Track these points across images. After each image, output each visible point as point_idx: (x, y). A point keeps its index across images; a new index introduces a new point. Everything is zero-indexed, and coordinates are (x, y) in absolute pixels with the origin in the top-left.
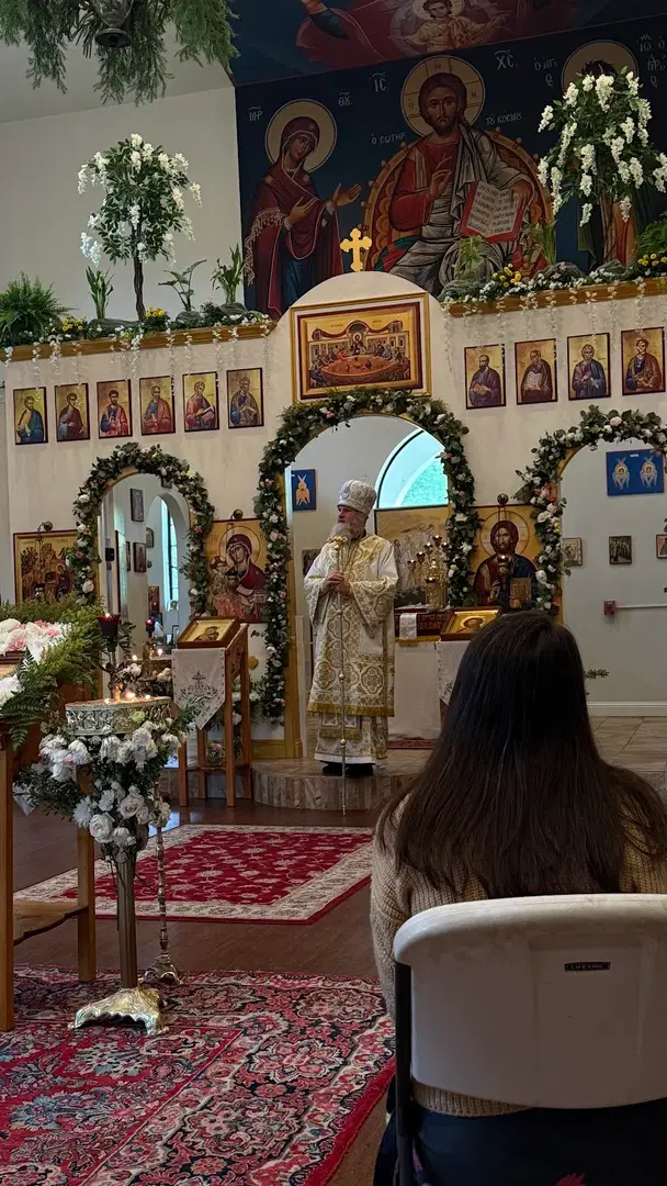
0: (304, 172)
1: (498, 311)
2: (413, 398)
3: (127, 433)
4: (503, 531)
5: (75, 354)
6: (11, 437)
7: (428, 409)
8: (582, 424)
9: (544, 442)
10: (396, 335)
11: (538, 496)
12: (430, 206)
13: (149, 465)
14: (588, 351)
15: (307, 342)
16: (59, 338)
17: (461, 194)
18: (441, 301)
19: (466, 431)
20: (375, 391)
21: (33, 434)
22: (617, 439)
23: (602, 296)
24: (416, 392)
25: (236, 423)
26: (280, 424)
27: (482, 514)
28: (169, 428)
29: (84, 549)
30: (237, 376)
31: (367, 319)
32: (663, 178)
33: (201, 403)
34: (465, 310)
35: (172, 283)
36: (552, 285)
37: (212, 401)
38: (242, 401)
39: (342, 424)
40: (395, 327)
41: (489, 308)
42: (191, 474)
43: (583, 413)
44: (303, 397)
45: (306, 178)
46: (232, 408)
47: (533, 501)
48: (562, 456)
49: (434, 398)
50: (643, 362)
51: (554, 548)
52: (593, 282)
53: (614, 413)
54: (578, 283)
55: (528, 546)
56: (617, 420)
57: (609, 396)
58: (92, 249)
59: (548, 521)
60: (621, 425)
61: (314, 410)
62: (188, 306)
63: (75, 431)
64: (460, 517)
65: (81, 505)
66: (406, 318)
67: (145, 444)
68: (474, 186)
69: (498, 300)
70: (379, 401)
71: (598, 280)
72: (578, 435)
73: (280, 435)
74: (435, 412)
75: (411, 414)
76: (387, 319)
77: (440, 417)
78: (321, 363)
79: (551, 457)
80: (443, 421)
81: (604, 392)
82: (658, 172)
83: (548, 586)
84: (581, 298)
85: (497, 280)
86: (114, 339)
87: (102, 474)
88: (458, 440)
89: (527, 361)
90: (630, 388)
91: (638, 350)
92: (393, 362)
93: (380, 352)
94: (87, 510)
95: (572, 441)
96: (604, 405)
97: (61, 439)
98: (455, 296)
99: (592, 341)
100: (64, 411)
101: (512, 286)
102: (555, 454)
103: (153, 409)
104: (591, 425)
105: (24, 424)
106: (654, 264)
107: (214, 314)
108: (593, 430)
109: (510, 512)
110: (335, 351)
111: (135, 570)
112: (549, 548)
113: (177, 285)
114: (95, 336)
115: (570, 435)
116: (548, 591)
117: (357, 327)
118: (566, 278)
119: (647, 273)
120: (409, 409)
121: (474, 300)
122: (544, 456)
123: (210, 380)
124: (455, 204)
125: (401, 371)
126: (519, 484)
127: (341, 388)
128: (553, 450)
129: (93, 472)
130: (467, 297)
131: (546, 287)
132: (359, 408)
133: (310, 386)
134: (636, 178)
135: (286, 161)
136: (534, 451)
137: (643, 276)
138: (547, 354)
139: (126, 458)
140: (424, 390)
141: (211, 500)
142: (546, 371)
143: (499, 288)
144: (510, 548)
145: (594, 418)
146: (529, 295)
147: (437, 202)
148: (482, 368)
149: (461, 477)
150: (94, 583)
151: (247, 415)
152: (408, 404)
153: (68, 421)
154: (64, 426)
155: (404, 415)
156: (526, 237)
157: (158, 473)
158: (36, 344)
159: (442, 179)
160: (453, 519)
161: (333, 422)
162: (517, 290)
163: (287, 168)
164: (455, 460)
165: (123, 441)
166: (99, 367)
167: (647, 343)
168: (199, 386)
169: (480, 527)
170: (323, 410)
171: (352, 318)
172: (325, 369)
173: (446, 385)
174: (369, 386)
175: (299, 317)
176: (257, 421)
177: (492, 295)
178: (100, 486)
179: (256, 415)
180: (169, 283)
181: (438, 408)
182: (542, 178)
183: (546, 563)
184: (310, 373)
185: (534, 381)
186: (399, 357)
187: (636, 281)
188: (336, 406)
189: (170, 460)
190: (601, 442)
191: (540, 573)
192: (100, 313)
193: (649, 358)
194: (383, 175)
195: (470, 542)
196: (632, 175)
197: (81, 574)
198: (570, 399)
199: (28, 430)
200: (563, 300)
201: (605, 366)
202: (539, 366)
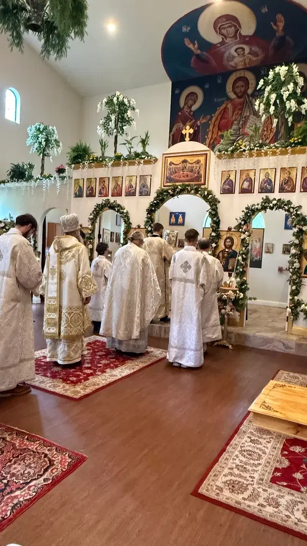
0: (191, 111)
1: (235, 158)
2: (201, 188)
3: (107, 195)
4: (228, 240)
5: (93, 168)
6: (73, 195)
7: (206, 193)
8: (262, 202)
9: (247, 208)
10: (198, 165)
11: (242, 229)
12: (232, 124)
13: (112, 207)
14: (267, 175)
15: (167, 167)
16: (88, 162)
17: (244, 119)
18: (215, 153)
19: (219, 202)
20: (188, 185)
21: (79, 195)
22: (274, 209)
23: (274, 154)
24: (203, 187)
25: (141, 194)
26: (155, 195)
27: (222, 233)
28: (120, 195)
29: (90, 234)
30: (143, 177)
31: (188, 159)
32: (305, 108)
33: (131, 186)
34: (222, 157)
35: (125, 144)
36: (256, 148)
37: (134, 186)
38: (144, 187)
39: (176, 197)
40: (198, 162)
41: (231, 156)
42: (125, 211)
43: (263, 198)
44: (164, 186)
45: (192, 113)
46: (140, 189)
47: (240, 230)
48: (253, 214)
49: (209, 189)
50: (288, 180)
51: (246, 249)
52: (271, 148)
53: (275, 199)
54: (265, 148)
55: (237, 247)
56: (275, 202)
57: (274, 192)
58: (100, 131)
59: (245, 238)
60: (277, 204)
61: (167, 191)
62: (130, 152)
63: (91, 194)
64: (213, 234)
65: (90, 219)
66: (202, 159)
67: (112, 200)
68: (249, 116)
69: (234, 153)
70: (189, 189)
71: (273, 147)
72: (259, 207)
73: (155, 199)
74: (208, 194)
75: (200, 194)
76: (195, 159)
77: (210, 196)
78: (171, 174)
79: (249, 214)
80: (211, 198)
81: (272, 191)
82: (303, 106)
83: (242, 263)
84: (266, 154)
85: (236, 145)
86: (104, 163)
87: (98, 209)
88: (216, 205)
89: (244, 177)
90: (282, 190)
91: (286, 176)
92: (196, 175)
93: (192, 171)
94: (92, 221)
95: (257, 209)
96: (271, 196)
97: (87, 196)
98: (220, 151)
99: (269, 171)
100: (89, 187)
101: (241, 148)
102: (250, 213)
103: (115, 188)
104: (265, 203)
105: (77, 191)
106: (296, 142)
107: (137, 155)
108: (265, 205)
109: (232, 234)
110: (177, 170)
111: (116, 242)
112: (244, 248)
113: (127, 144)
114: (99, 162)
115: (256, 206)
116: (242, 265)
117: (185, 161)
118: (261, 146)
119: (293, 145)
120: (200, 192)
121: (226, 153)
122: (246, 214)
123: (134, 178)
124: (241, 123)
125: (198, 178)
126: (236, 223)
127: (177, 184)
128: (250, 212)
129: (95, 208)
130: (223, 152)
131: (253, 149)
132: (182, 192)
133: (167, 182)
134: (292, 108)
135: (186, 107)
136: (243, 211)
137: (291, 146)
138: (252, 175)
139: (105, 204)
140: (206, 186)
141: (131, 221)
142: (251, 182)
143: (235, 149)
144: (231, 247)
145: (267, 200)
146: (246, 152)
147: (235, 122)
148: (227, 179)
149: (215, 219)
150: (93, 246)
151: (145, 192)
152: (199, 191)
153: (90, 190)
154: (88, 192)
155: (198, 195)
156: (265, 135)
157: (115, 210)
158: (81, 164)
159: (237, 114)
160: (211, 234)
161: (173, 196)
162: (242, 150)
163: (186, 109)
164: (213, 213)
165: (105, 198)
166: (100, 172)
167: (290, 173)
168: (131, 181)
169: (221, 238)
170: (170, 191)
171: (183, 158)
172: (172, 177)
173: (214, 185)
174: (187, 183)
175: (166, 157)
176: (148, 194)
177: (232, 151)
178: (97, 213)
179: (148, 192)
180: (123, 144)
181: (210, 193)
182: (256, 108)
183: (243, 254)
184: (167, 178)
185: (246, 185)
186: (198, 173)
187: (288, 148)
188: (174, 190)
189: (119, 206)
190: (268, 210)
191: (240, 258)
192: (103, 154)
193: (290, 179)
194: (217, 113)
195: (216, 243)
196: (291, 107)
197: (88, 242)
198: (259, 193)
199: (78, 193)
200: (259, 155)
201: (273, 181)
202: (248, 180)
